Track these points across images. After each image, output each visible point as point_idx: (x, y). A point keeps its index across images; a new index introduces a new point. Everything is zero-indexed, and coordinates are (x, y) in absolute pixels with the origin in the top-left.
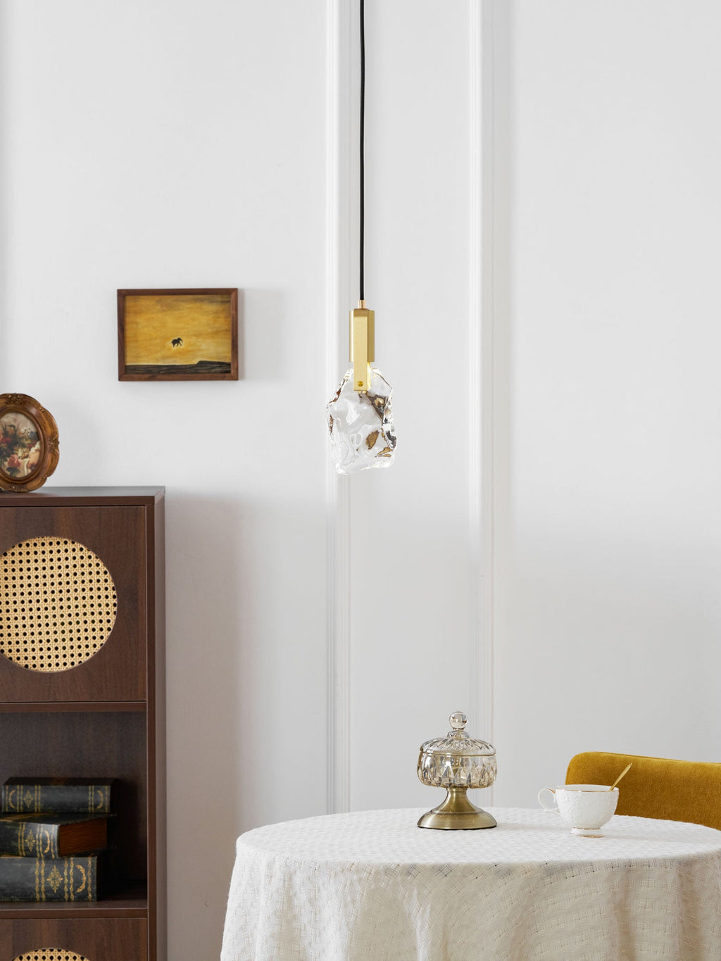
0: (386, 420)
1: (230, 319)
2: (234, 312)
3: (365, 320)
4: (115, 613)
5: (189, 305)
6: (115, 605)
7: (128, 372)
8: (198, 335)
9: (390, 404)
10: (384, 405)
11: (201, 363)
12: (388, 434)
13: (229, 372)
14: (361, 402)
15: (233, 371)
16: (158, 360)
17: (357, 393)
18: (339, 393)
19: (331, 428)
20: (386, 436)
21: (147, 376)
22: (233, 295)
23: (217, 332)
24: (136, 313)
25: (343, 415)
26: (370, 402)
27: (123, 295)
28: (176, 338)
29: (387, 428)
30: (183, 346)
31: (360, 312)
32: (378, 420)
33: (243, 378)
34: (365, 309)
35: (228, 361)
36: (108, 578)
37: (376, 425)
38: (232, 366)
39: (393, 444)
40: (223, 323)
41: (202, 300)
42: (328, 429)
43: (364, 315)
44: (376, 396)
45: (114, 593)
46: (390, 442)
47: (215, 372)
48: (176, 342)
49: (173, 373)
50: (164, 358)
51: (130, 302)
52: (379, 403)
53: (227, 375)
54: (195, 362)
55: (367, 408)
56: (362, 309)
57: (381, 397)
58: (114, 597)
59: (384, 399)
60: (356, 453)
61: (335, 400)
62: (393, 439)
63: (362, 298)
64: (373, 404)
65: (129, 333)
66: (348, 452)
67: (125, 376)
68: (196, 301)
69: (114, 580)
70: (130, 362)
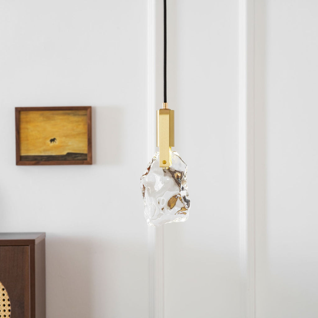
0: (183, 188)
1: (86, 126)
2: (89, 122)
3: (167, 117)
4: (9, 316)
5: (61, 117)
6: (9, 311)
7: (22, 160)
8: (67, 136)
9: (185, 177)
10: (181, 177)
11: (69, 154)
12: (184, 198)
13: (86, 159)
14: (165, 175)
15: (88, 159)
16: (41, 152)
17: (162, 169)
18: (149, 169)
19: (144, 194)
20: (183, 200)
21: (34, 162)
22: (89, 110)
23: (79, 134)
24: (27, 122)
25: (152, 185)
26: (171, 175)
27: (19, 111)
28: (53, 138)
29: (183, 193)
30: (57, 143)
31: (164, 111)
32: (177, 188)
33: (95, 163)
34: (167, 109)
35: (86, 152)
36: (5, 293)
37: (176, 191)
38: (88, 156)
39: (187, 205)
40: (82, 128)
41: (69, 114)
42: (142, 195)
43: (166, 113)
44: (176, 171)
45: (9, 303)
46: (186, 203)
47: (78, 160)
48: (53, 140)
49: (50, 160)
50: (45, 150)
51: (23, 116)
52: (178, 176)
53: (85, 161)
54: (65, 153)
55: (169, 179)
56: (166, 109)
57: (179, 172)
58: (9, 305)
59: (182, 173)
60: (162, 212)
61: (147, 174)
62: (188, 202)
63: (165, 101)
64: (173, 177)
65: (23, 135)
66: (155, 210)
67: (20, 162)
68: (65, 114)
69: (9, 294)
70: (23, 153)
